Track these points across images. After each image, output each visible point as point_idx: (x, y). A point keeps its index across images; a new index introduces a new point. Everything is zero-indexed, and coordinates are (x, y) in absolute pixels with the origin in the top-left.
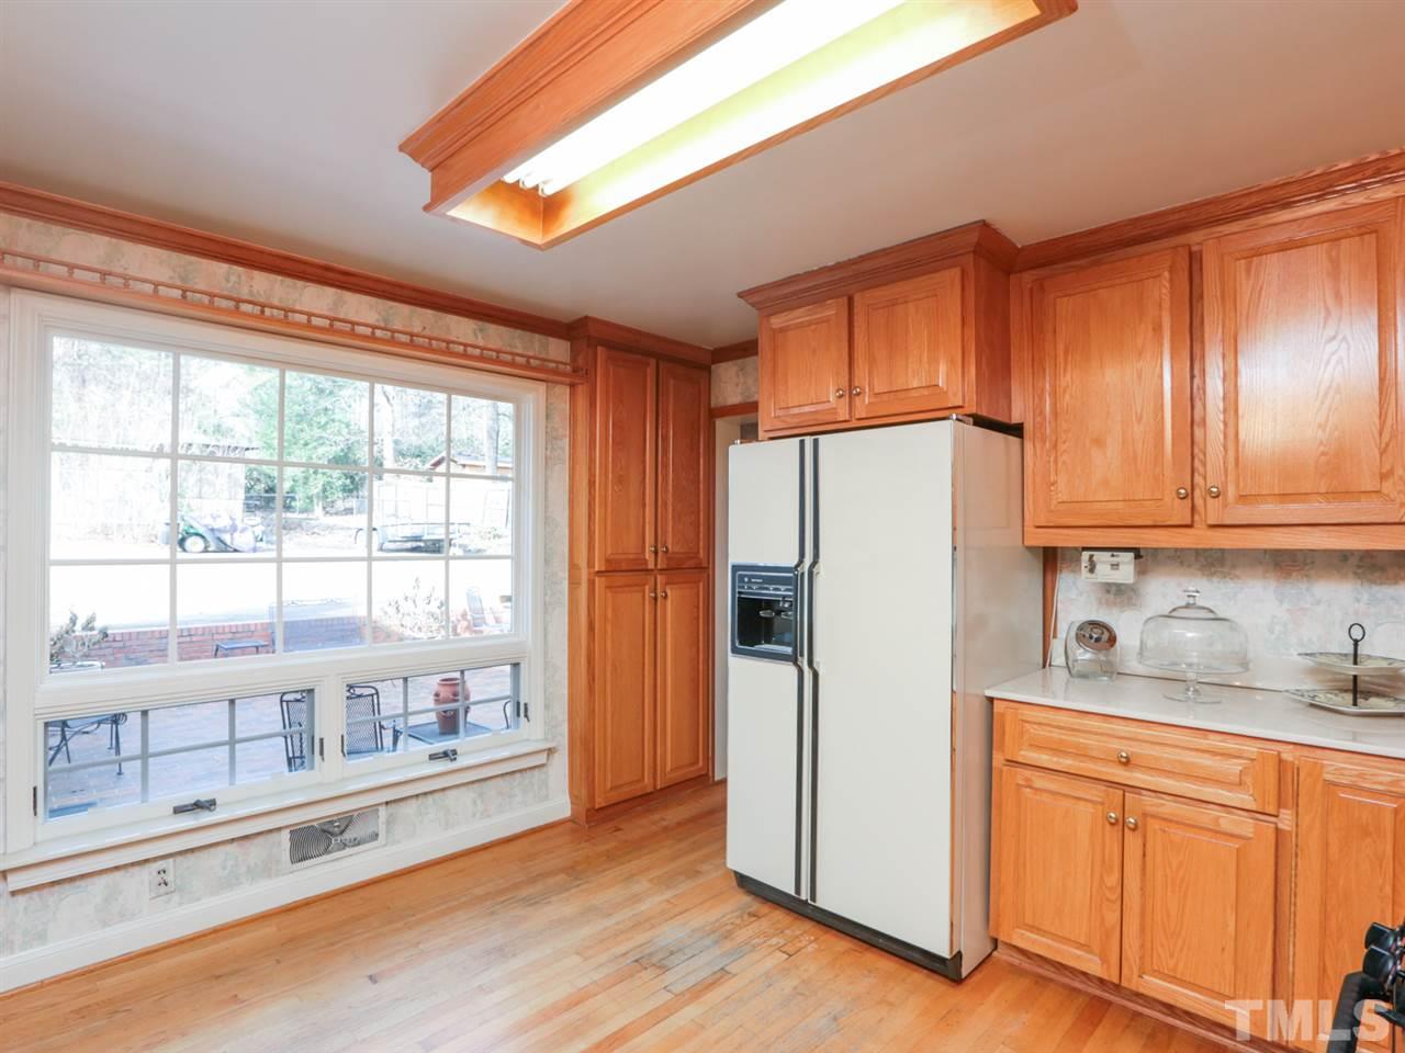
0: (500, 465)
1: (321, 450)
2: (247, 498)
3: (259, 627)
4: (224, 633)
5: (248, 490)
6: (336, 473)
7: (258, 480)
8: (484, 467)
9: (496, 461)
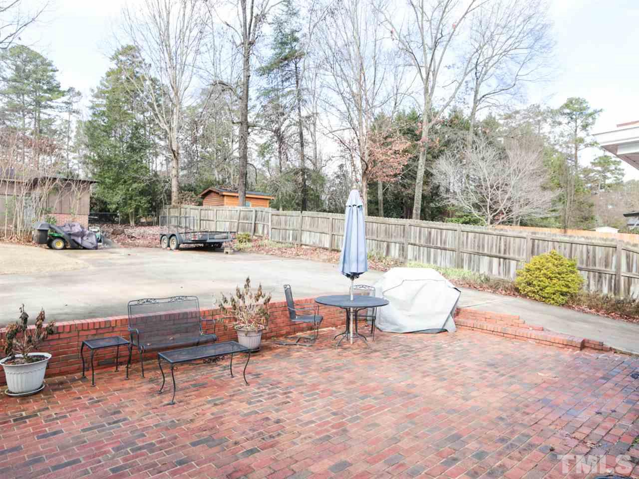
0: (247, 196)
1: (135, 185)
2: (91, 215)
3: (119, 324)
4: (88, 329)
5: (91, 209)
6: (144, 200)
7: (96, 204)
8: (238, 197)
9: (245, 194)
